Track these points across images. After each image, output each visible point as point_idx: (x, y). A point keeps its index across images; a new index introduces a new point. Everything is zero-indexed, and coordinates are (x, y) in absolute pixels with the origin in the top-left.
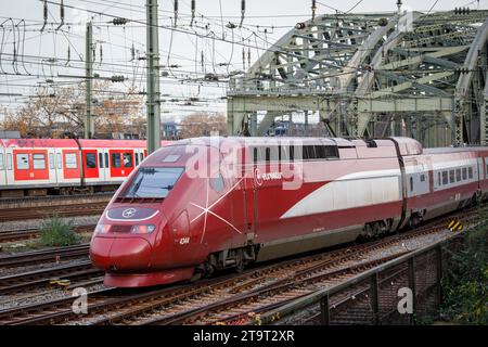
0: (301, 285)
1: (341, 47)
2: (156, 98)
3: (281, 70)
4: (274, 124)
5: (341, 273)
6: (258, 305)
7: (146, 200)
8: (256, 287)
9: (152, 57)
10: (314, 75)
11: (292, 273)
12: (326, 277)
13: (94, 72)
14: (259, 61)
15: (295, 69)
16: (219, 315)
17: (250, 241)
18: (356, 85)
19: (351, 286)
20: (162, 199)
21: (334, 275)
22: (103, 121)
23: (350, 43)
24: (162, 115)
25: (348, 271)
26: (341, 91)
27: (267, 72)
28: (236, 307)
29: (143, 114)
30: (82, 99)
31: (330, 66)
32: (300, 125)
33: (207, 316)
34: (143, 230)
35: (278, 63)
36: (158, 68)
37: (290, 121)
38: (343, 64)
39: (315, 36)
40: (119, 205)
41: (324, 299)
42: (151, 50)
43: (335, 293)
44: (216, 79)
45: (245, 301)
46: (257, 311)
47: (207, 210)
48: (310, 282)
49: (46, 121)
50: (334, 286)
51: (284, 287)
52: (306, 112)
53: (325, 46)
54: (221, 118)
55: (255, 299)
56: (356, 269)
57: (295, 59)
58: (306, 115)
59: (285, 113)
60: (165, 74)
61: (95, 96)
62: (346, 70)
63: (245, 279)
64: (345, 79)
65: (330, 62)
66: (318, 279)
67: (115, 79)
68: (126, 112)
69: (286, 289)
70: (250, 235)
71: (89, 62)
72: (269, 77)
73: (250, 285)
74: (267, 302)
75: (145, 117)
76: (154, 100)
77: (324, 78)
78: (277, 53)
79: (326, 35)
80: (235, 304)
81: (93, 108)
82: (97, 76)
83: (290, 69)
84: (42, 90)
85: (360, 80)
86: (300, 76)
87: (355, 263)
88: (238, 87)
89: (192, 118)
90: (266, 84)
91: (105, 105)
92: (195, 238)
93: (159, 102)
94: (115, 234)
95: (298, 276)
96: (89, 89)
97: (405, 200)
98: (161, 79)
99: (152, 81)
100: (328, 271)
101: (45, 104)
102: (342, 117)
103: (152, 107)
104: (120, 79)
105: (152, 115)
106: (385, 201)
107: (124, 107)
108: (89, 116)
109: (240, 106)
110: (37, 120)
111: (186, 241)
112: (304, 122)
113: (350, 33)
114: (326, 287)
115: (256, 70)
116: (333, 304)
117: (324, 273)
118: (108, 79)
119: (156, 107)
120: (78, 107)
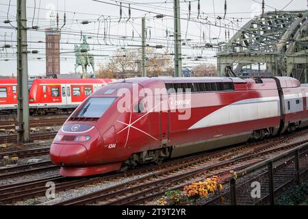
0: (257, 156)
1: (278, 29)
2: (179, 57)
3: (246, 41)
4: (242, 70)
5: (278, 149)
6: (234, 167)
7: (88, 119)
8: (233, 157)
9: (177, 35)
10: (263, 44)
11: (252, 150)
12: (270, 152)
13: (146, 43)
14: (234, 36)
15: (253, 41)
16: (213, 172)
17: (164, 144)
18: (286, 49)
19: (284, 157)
20: (98, 118)
21: (275, 151)
22: (151, 69)
23: (282, 27)
24: (183, 66)
25: (282, 148)
26: (278, 52)
27: (238, 43)
28: (222, 168)
29: (172, 65)
30: (140, 58)
31: (272, 39)
32: (256, 70)
33: (207, 172)
34: (83, 139)
35: (244, 38)
36: (180, 41)
37: (251, 69)
38: (279, 38)
39: (264, 23)
40: (71, 122)
41: (270, 163)
42: (176, 31)
43: (275, 160)
44: (211, 46)
45: (227, 165)
46: (235, 170)
47: (130, 125)
48: (262, 154)
49: (121, 69)
50: (275, 157)
51: (248, 157)
52: (259, 64)
53: (269, 28)
54: (214, 67)
55: (233, 164)
56: (286, 148)
57: (253, 36)
58: (259, 65)
59: (248, 64)
60: (184, 44)
61: (147, 56)
62: (280, 41)
63: (227, 153)
64: (280, 46)
65: (272, 37)
66: (266, 153)
67: (157, 47)
68: (163, 65)
69: (249, 158)
70: (165, 141)
71: (143, 38)
72: (240, 45)
73: (230, 156)
74: (239, 165)
75: (173, 67)
76: (178, 57)
77: (269, 45)
78: (243, 32)
79: (270, 22)
80: (222, 166)
81: (145, 62)
82: (148, 45)
83: (250, 40)
84: (119, 53)
85: (287, 46)
86: (256, 44)
87: (286, 145)
88: (222, 50)
89: (198, 67)
90: (238, 49)
91: (152, 61)
92: (120, 144)
93: (181, 59)
94: (65, 142)
95: (256, 151)
96: (143, 52)
97: (283, 115)
98: (182, 46)
99: (177, 48)
100: (271, 149)
101: (121, 60)
102: (278, 66)
103: (177, 61)
104: (160, 47)
105: (177, 66)
106: (268, 116)
107: (162, 62)
108: (144, 67)
109: (224, 61)
110: (116, 69)
111: (113, 146)
112: (258, 69)
113: (282, 22)
114: (271, 157)
115: (232, 41)
116: (275, 166)
117: (269, 149)
118: (154, 47)
119: (179, 62)
120: (138, 62)
